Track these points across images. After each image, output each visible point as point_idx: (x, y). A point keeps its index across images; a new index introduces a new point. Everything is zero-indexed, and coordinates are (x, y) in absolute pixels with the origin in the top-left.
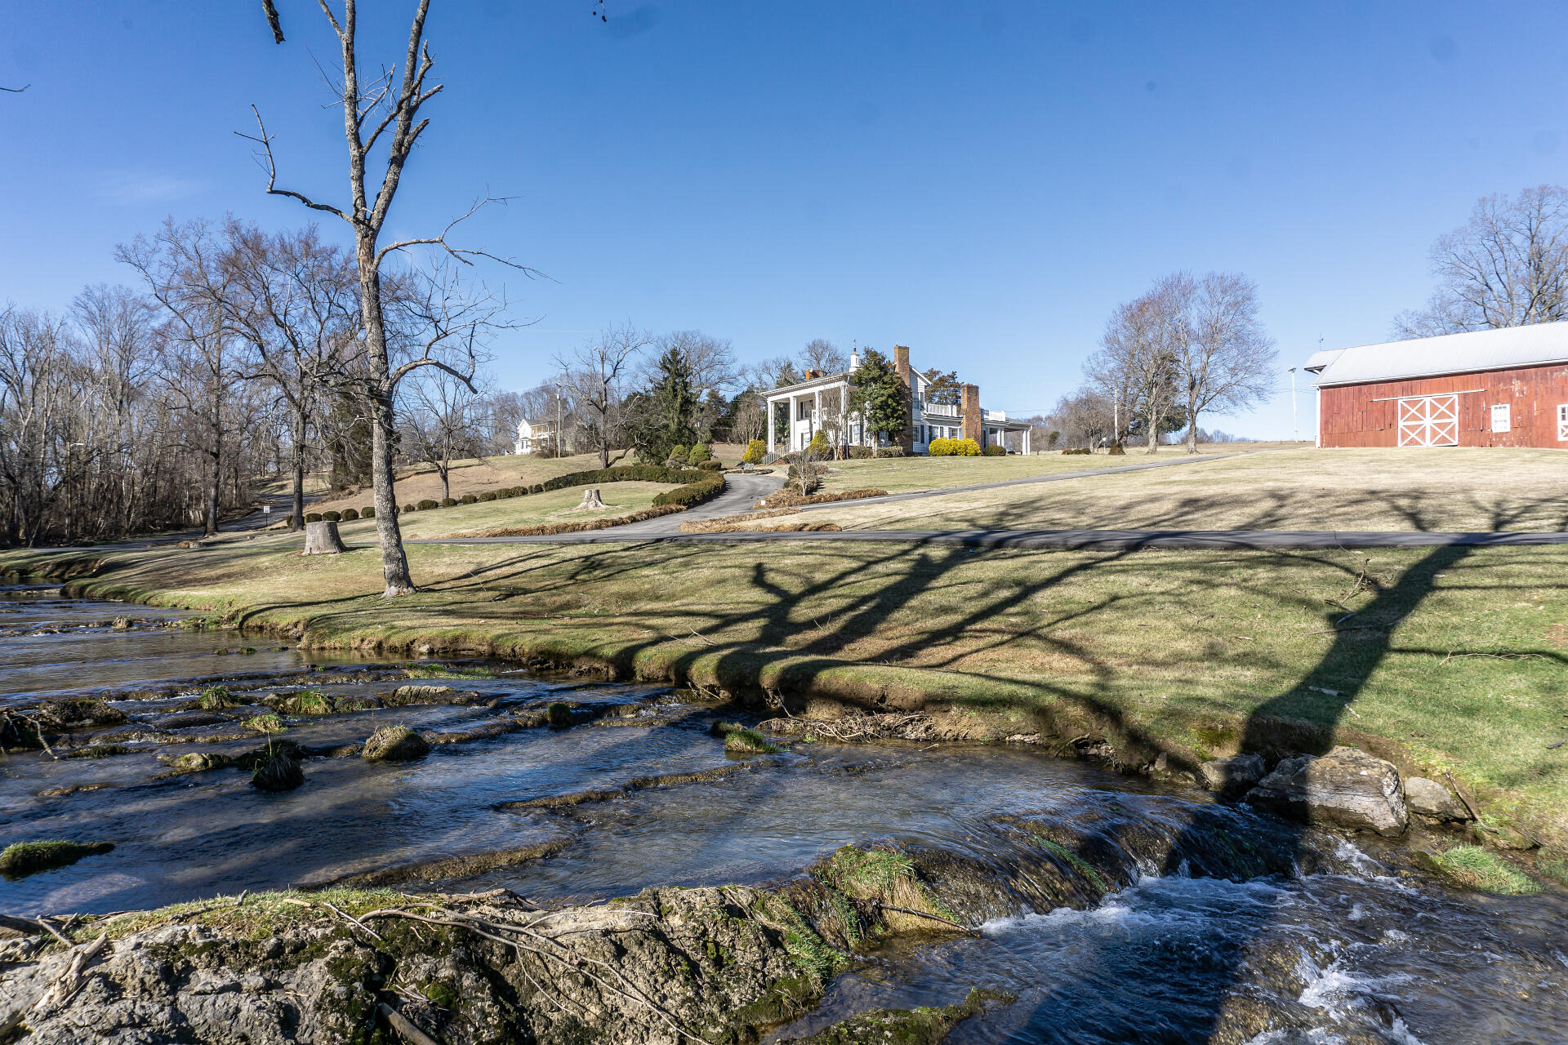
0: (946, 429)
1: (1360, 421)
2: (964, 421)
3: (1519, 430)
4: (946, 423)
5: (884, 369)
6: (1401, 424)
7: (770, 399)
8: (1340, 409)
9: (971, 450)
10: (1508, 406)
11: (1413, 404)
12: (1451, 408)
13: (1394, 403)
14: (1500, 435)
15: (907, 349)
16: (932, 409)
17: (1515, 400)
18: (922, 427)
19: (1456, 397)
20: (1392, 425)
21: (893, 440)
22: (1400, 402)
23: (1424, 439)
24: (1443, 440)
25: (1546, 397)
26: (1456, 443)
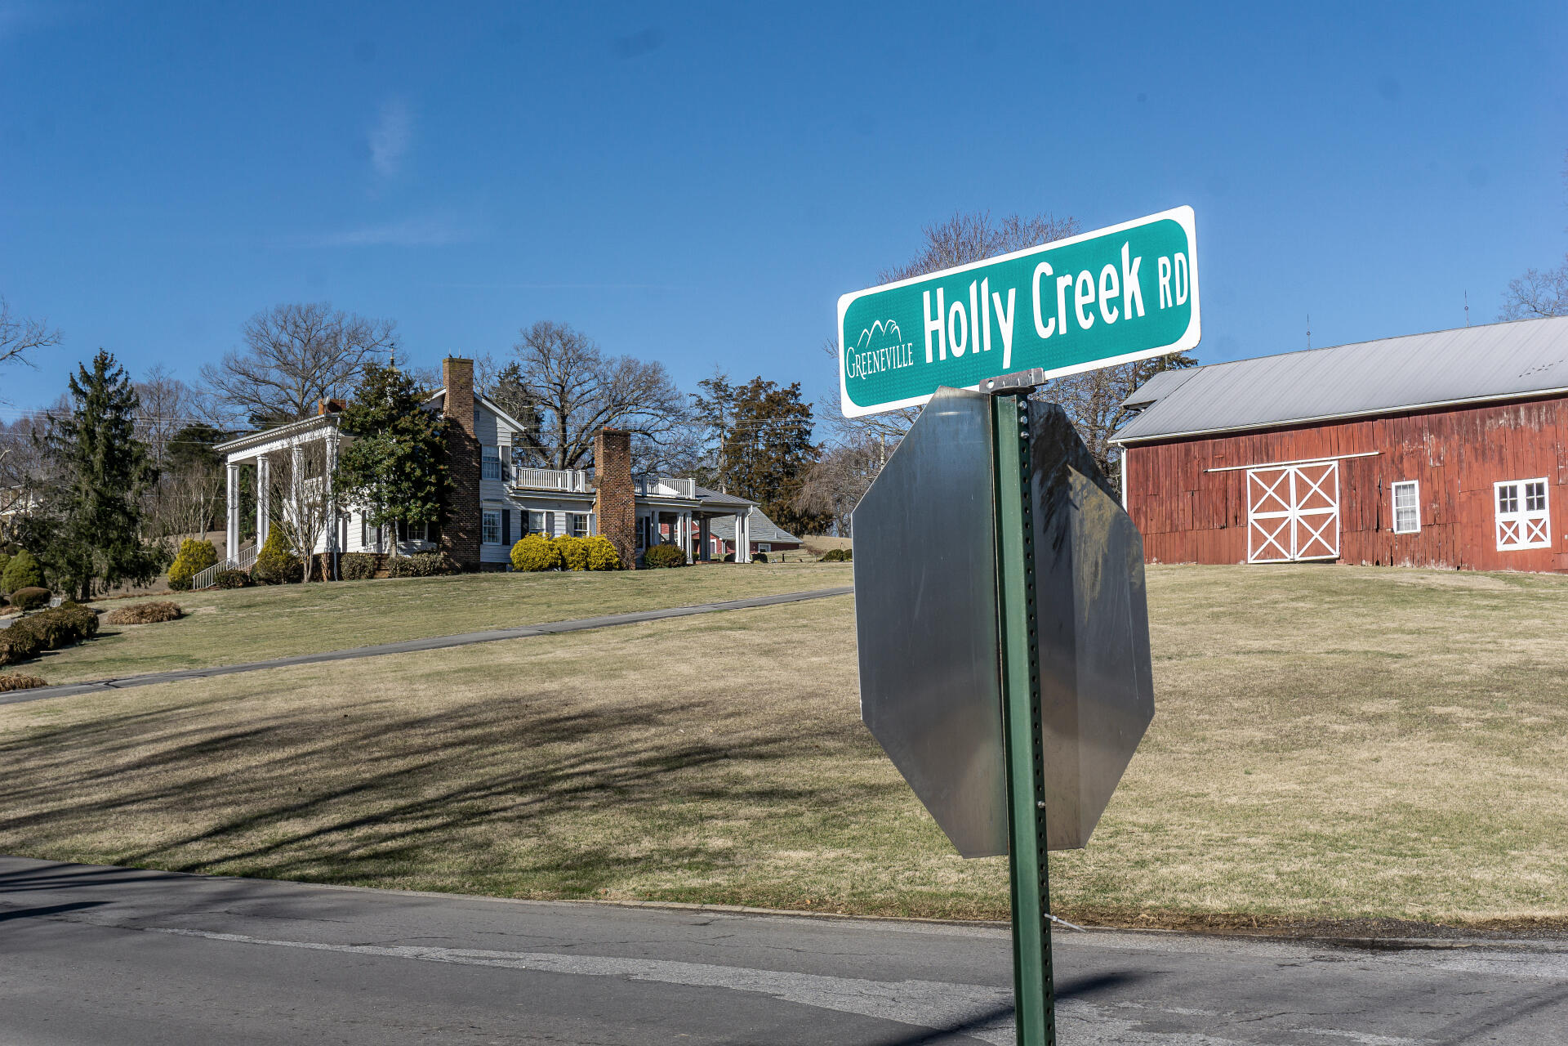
0: (560, 517)
1: (1188, 509)
2: (597, 500)
3: (1435, 529)
4: (560, 505)
5: (406, 404)
6: (1252, 516)
7: (232, 458)
8: (1157, 486)
9: (596, 558)
10: (1416, 483)
11: (1269, 478)
12: (1328, 486)
13: (1241, 475)
14: (1406, 540)
15: (469, 363)
16: (532, 479)
17: (1427, 473)
18: (506, 514)
19: (1335, 464)
20: (1239, 519)
21: (439, 540)
22: (1249, 473)
23: (1287, 547)
24: (1317, 548)
25: (1475, 465)
26: (1336, 554)
